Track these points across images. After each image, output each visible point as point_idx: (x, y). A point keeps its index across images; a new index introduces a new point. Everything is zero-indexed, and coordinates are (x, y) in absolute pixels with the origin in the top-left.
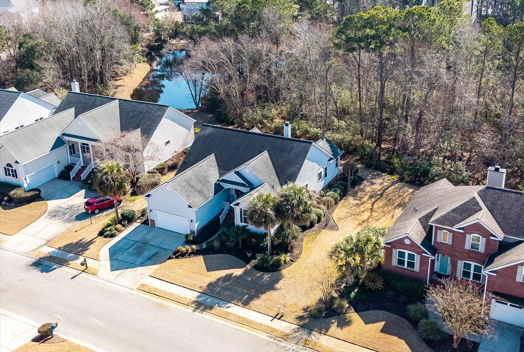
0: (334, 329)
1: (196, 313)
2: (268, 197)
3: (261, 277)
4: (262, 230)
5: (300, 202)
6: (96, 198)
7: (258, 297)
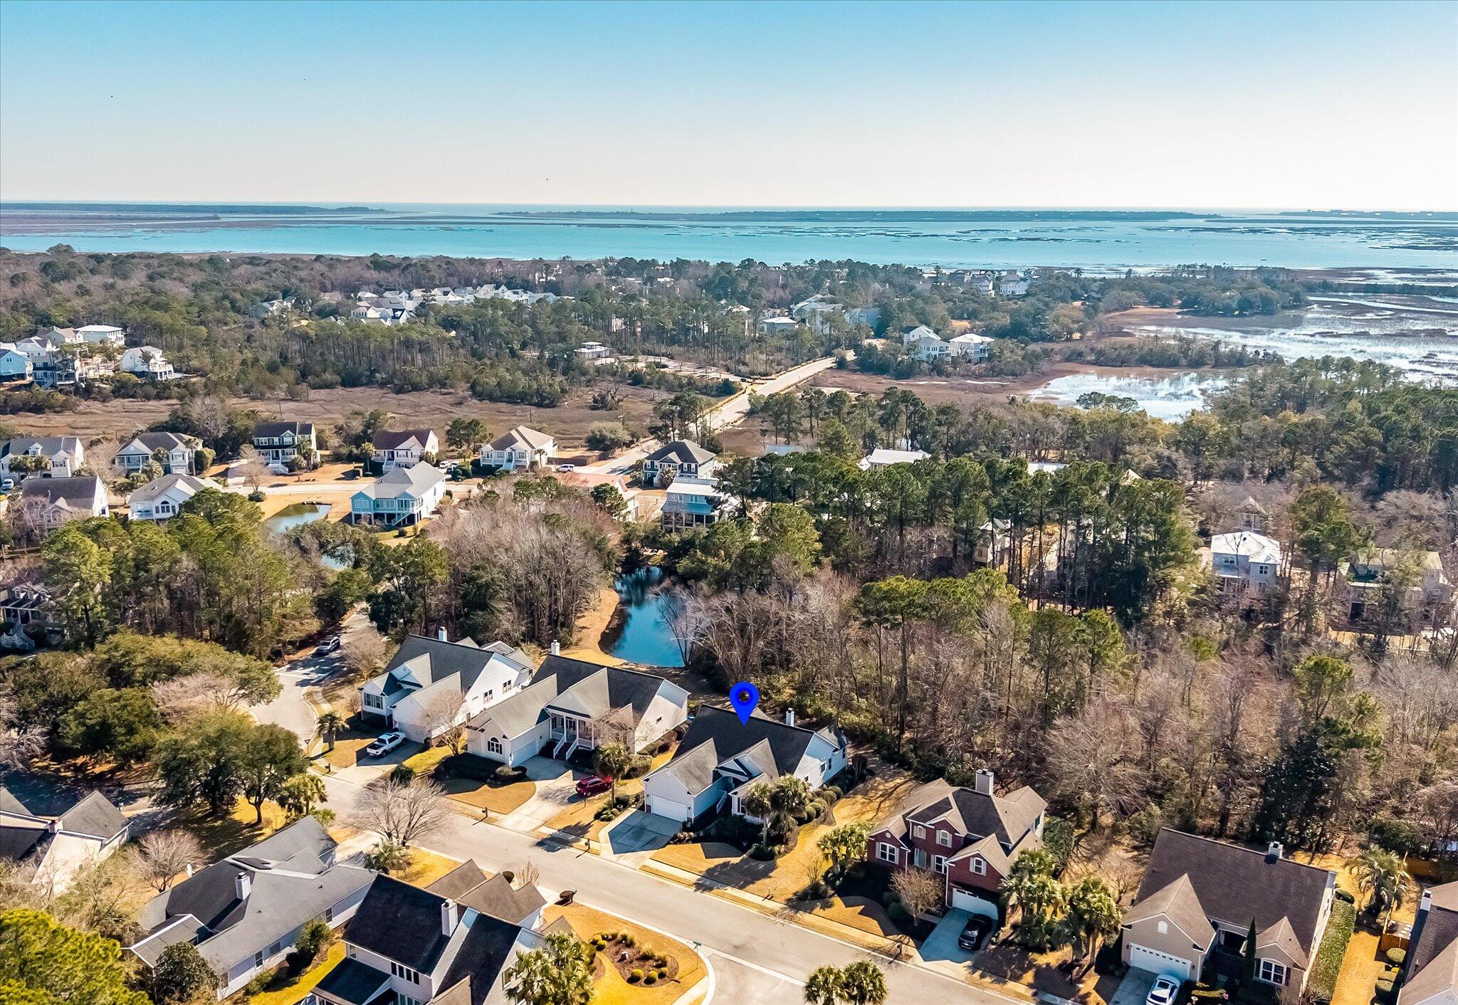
0: (817, 910)
1: (698, 892)
2: (765, 787)
3: (757, 865)
4: (758, 820)
5: (795, 794)
6: (588, 779)
7: (753, 883)
